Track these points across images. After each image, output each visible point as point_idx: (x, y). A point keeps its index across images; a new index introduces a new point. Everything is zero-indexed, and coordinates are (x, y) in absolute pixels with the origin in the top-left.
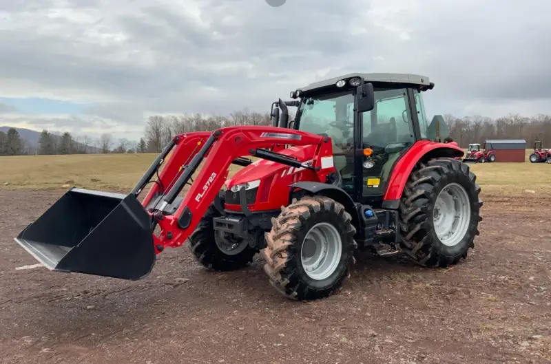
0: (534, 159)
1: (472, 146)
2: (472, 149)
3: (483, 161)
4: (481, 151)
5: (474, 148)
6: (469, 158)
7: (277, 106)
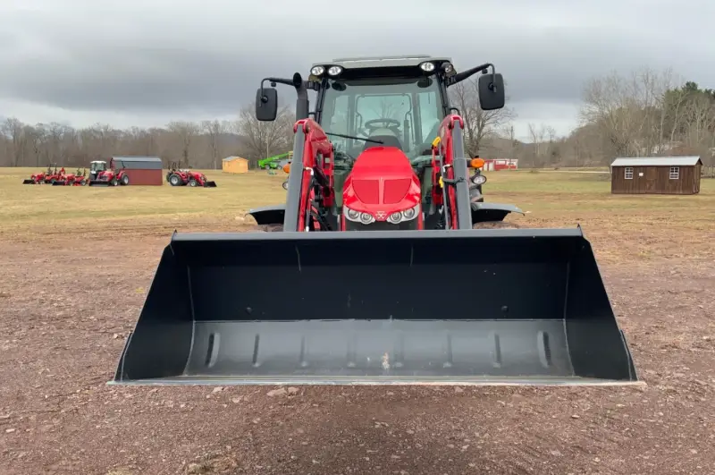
0: (175, 182)
1: (96, 165)
2: (97, 169)
3: (116, 184)
4: (108, 172)
5: (99, 166)
6: (97, 180)
7: (274, 85)
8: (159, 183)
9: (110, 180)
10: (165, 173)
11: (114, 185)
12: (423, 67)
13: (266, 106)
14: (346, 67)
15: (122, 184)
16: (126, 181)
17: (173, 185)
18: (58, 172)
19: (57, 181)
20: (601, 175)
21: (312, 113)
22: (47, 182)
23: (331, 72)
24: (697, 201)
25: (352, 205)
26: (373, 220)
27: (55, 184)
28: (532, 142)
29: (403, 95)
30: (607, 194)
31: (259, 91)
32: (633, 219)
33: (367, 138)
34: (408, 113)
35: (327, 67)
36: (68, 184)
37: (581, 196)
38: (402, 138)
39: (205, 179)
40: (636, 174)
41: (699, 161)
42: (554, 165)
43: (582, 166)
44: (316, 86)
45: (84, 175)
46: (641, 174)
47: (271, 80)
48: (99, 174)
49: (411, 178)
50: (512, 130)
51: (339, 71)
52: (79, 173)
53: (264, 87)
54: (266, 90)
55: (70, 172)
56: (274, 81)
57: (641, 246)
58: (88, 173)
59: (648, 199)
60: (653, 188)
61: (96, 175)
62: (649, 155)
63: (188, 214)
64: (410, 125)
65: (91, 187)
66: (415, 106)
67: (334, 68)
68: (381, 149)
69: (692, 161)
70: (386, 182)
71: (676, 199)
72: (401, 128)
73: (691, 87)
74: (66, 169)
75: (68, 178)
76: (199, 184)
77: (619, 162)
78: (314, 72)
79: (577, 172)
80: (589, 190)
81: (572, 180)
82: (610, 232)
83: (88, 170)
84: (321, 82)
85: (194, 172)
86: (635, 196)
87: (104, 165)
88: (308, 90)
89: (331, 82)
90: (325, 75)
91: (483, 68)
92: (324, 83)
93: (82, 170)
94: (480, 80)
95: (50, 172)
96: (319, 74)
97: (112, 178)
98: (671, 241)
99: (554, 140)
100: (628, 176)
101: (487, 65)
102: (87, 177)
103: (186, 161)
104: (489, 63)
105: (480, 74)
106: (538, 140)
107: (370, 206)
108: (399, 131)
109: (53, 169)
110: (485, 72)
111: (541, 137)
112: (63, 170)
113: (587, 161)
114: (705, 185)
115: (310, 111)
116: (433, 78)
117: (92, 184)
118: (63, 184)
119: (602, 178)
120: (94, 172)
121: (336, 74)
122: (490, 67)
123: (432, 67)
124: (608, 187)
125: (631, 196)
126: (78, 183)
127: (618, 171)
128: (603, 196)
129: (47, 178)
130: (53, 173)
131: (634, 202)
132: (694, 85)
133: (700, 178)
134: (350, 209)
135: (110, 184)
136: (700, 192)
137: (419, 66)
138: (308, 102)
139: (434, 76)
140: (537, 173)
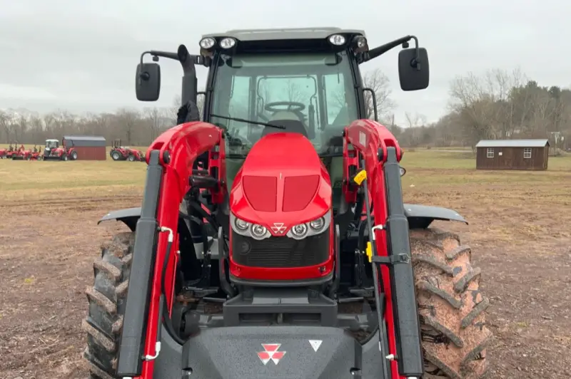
0: (116, 157)
1: (50, 143)
2: (51, 146)
3: (66, 159)
4: (60, 149)
5: (52, 144)
6: (51, 155)
7: (155, 59)
8: (102, 157)
9: (61, 156)
10: (108, 150)
11: (64, 160)
12: (332, 40)
13: (148, 84)
14: (242, 39)
15: (71, 158)
16: (75, 157)
17: (115, 160)
18: (18, 149)
19: (15, 156)
20: (466, 154)
21: (201, 93)
22: (8, 157)
23: (223, 45)
24: (548, 176)
25: (240, 213)
26: (269, 235)
27: (14, 159)
28: (409, 127)
29: (308, 77)
30: (473, 170)
31: (139, 66)
32: (506, 194)
33: (267, 122)
34: (314, 96)
35: (218, 39)
36: (26, 159)
37: (451, 171)
38: (307, 123)
39: (142, 155)
40: (496, 154)
41: (548, 143)
42: (427, 145)
43: (449, 146)
44: (206, 61)
45: (40, 151)
46: (500, 154)
47: (153, 53)
48: (52, 150)
49: (320, 173)
50: (393, 117)
51: (233, 43)
52: (36, 150)
53: (144, 62)
54: (148, 65)
55: (28, 148)
56: (156, 55)
57: (525, 223)
58: (44, 149)
59: (508, 174)
60: (510, 165)
61: (49, 152)
62: (504, 138)
63: (122, 186)
64: (315, 109)
65: (46, 162)
66: (321, 87)
67: (227, 40)
68: (283, 135)
69: (541, 143)
70: (287, 179)
71: (530, 174)
72: (306, 112)
73: (532, 85)
74: (24, 146)
75: (26, 154)
76: (136, 159)
77: (482, 144)
78: (203, 45)
79: (445, 151)
80: (457, 166)
81: (444, 157)
82: (492, 208)
83: (43, 147)
84: (212, 58)
85: (132, 149)
86: (496, 171)
87: (57, 143)
88: (196, 66)
89: (224, 57)
90: (217, 48)
91: (404, 41)
92: (216, 57)
93: (38, 147)
94: (401, 55)
95: (11, 149)
96: (209, 46)
97: (63, 154)
98: (550, 218)
99: (426, 125)
100: (490, 154)
101: (409, 38)
102: (42, 153)
103: (129, 139)
104: (411, 35)
105: (400, 48)
106: (414, 126)
107: (263, 215)
108: (303, 115)
109: (13, 146)
110: (406, 45)
111: (416, 123)
112: (23, 147)
113: (452, 142)
114: (552, 162)
115: (198, 90)
116: (343, 55)
117: (46, 158)
118: (21, 159)
119: (467, 156)
120: (48, 149)
121: (228, 47)
122: (413, 40)
123: (343, 41)
124: (473, 163)
125: (492, 171)
126: (35, 158)
127: (482, 150)
128: (470, 171)
129: (8, 154)
130: (14, 150)
131: (497, 176)
132: (534, 83)
133: (548, 156)
134: (237, 217)
135: (61, 158)
136: (548, 168)
137: (327, 39)
138: (195, 80)
139: (344, 52)
140: (413, 151)
